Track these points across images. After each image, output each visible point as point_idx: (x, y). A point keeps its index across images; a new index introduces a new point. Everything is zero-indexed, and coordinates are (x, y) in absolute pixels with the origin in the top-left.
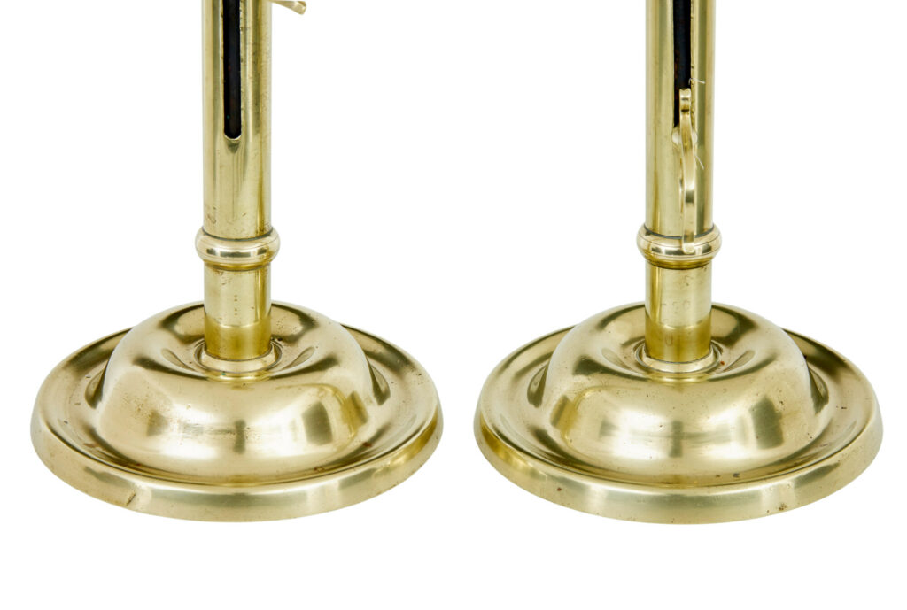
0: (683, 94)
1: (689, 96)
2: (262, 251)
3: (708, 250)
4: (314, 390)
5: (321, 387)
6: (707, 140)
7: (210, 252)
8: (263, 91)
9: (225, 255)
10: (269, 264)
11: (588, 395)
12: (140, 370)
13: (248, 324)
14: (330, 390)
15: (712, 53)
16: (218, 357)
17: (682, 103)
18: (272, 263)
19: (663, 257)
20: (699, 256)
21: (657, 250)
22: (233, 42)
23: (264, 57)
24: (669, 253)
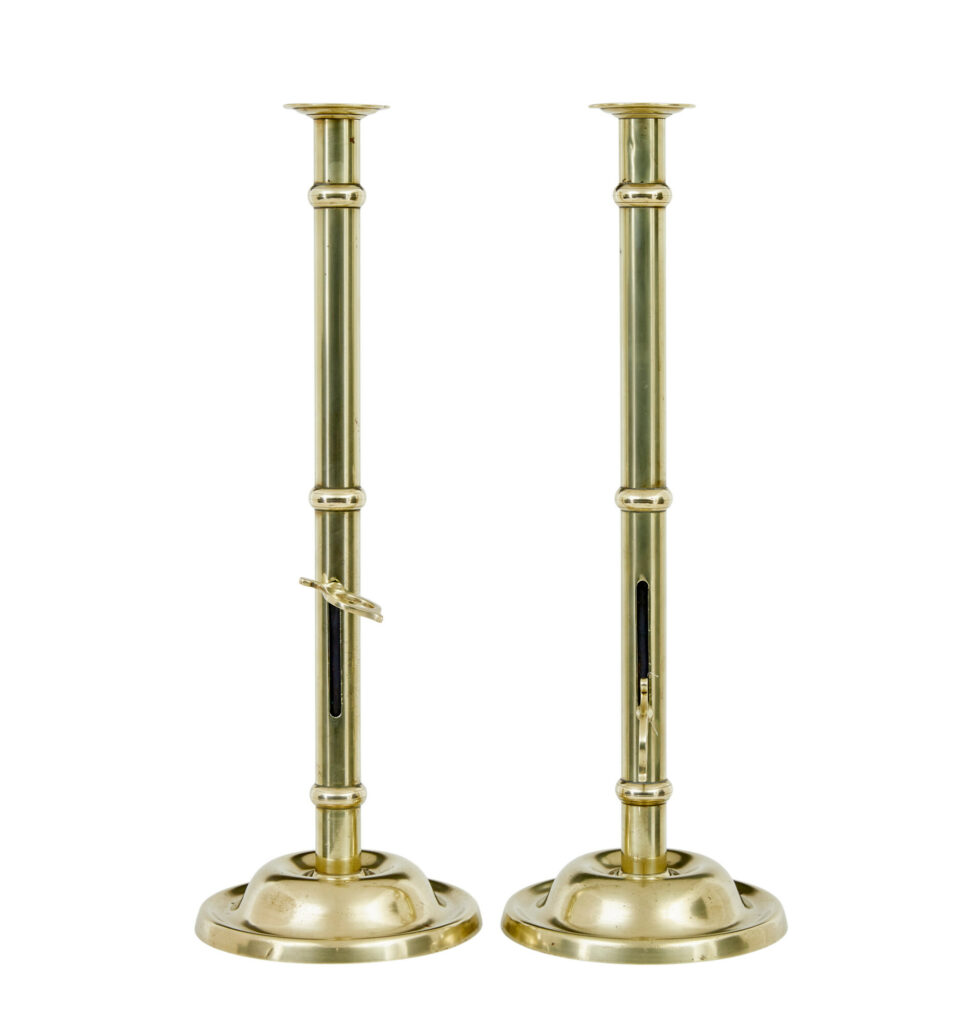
0: (644, 682)
1: (646, 683)
2: (355, 797)
3: (662, 793)
4: (392, 891)
5: (397, 890)
6: (661, 716)
7: (321, 798)
8: (355, 685)
9: (330, 798)
10: (359, 807)
11: (579, 894)
12: (272, 884)
13: (346, 858)
14: (402, 894)
15: (665, 657)
16: (325, 873)
17: (642, 688)
18: (362, 806)
19: (632, 797)
20: (656, 797)
21: (628, 793)
22: (336, 652)
23: (356, 663)
24: (636, 794)
